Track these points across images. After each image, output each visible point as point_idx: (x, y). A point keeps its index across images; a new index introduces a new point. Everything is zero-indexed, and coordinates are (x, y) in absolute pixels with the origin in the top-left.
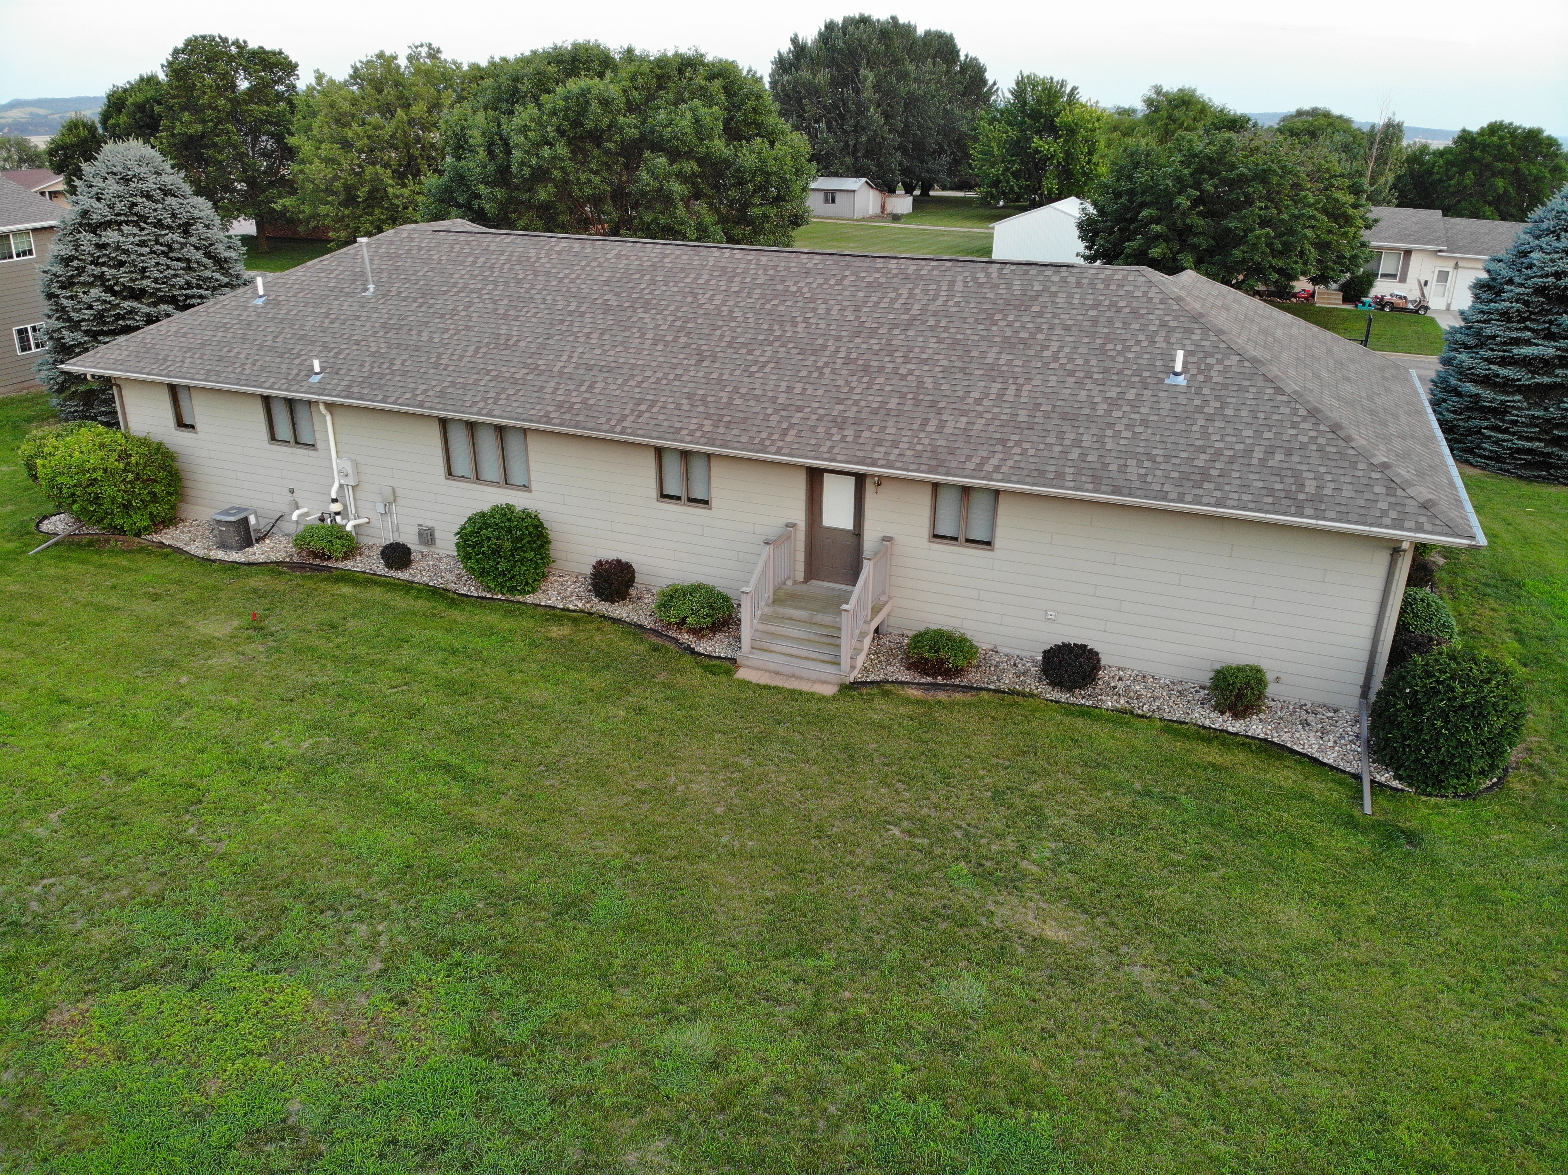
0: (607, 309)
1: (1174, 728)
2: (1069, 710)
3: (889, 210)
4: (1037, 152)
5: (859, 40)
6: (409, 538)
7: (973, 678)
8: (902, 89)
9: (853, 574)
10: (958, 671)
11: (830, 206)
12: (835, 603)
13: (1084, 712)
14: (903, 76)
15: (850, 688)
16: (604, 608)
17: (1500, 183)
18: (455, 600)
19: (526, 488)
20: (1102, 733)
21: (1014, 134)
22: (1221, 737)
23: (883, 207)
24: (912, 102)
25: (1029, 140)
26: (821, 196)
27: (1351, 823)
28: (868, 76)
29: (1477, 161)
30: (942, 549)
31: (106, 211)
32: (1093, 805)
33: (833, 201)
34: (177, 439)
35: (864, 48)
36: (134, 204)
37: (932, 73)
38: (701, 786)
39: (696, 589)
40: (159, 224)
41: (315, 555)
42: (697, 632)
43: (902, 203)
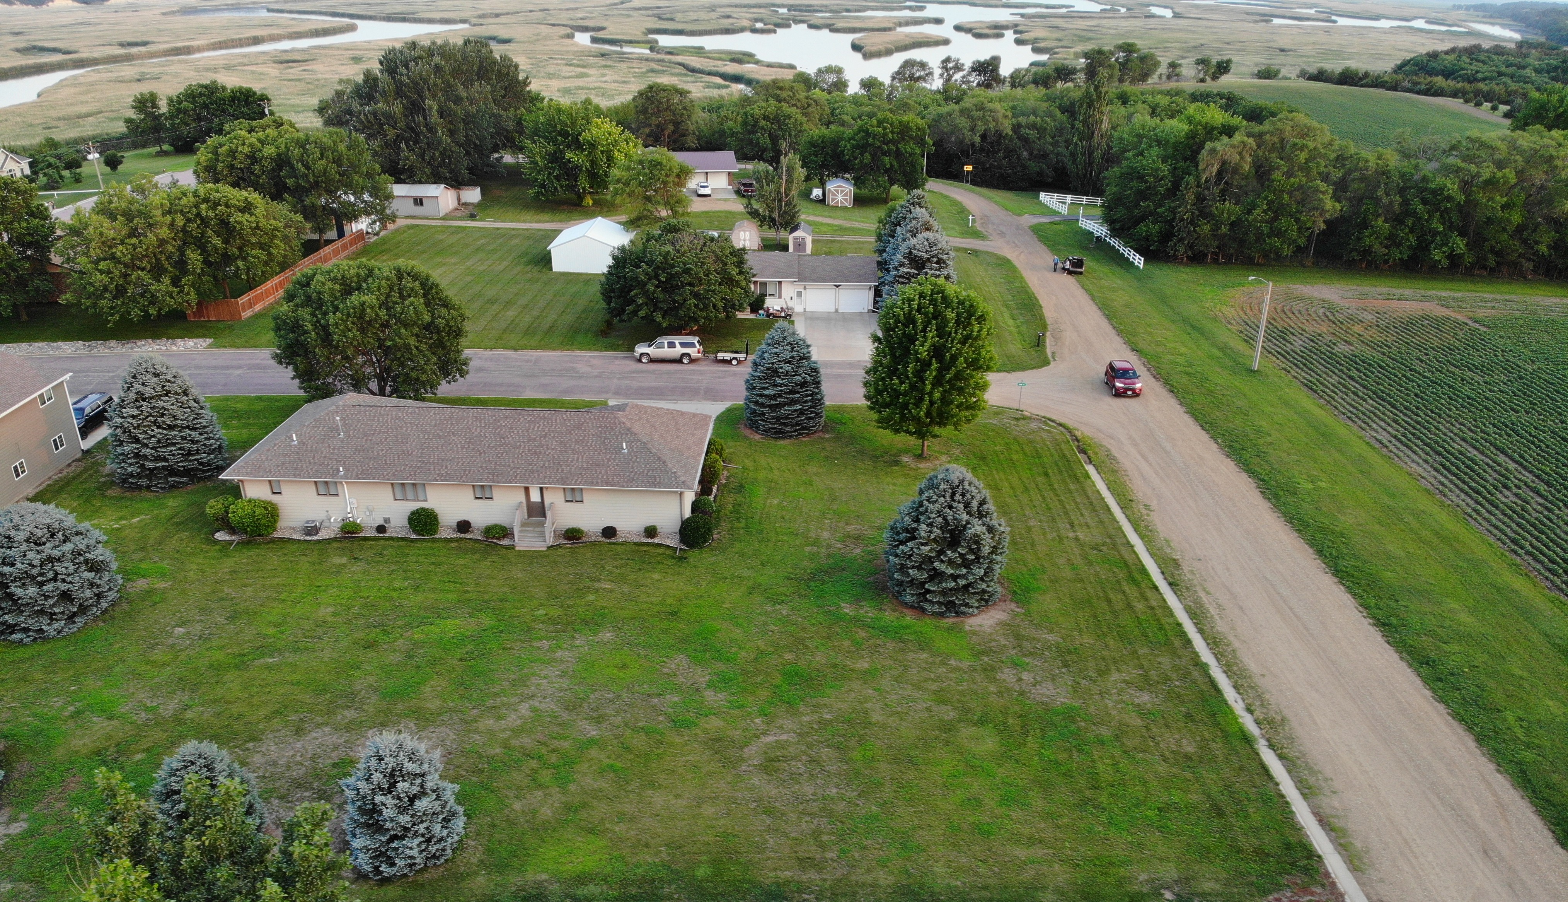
0: (440, 437)
1: (636, 544)
2: (610, 543)
3: (463, 201)
4: (569, 161)
5: (420, 75)
6: (382, 523)
7: (584, 539)
8: (459, 111)
9: (544, 515)
10: (580, 538)
11: (419, 208)
12: (542, 524)
13: (614, 543)
14: (458, 100)
15: (549, 548)
16: (463, 535)
17: (886, 160)
18: (413, 541)
19: (426, 500)
20: (618, 548)
21: (551, 148)
22: (648, 544)
23: (459, 199)
24: (468, 119)
25: (562, 152)
26: (411, 201)
27: (673, 558)
28: (432, 104)
29: (870, 145)
30: (569, 504)
31: (152, 391)
32: (616, 563)
33: (422, 204)
34: (275, 499)
35: (425, 81)
36: (163, 386)
37: (480, 93)
38: (520, 575)
39: (496, 526)
40: (176, 393)
41: (348, 533)
42: (498, 539)
43: (473, 195)
